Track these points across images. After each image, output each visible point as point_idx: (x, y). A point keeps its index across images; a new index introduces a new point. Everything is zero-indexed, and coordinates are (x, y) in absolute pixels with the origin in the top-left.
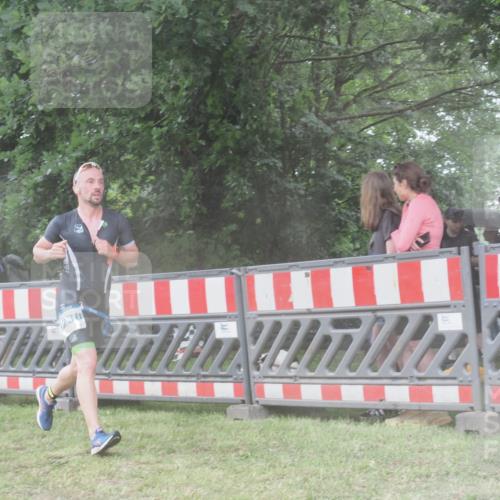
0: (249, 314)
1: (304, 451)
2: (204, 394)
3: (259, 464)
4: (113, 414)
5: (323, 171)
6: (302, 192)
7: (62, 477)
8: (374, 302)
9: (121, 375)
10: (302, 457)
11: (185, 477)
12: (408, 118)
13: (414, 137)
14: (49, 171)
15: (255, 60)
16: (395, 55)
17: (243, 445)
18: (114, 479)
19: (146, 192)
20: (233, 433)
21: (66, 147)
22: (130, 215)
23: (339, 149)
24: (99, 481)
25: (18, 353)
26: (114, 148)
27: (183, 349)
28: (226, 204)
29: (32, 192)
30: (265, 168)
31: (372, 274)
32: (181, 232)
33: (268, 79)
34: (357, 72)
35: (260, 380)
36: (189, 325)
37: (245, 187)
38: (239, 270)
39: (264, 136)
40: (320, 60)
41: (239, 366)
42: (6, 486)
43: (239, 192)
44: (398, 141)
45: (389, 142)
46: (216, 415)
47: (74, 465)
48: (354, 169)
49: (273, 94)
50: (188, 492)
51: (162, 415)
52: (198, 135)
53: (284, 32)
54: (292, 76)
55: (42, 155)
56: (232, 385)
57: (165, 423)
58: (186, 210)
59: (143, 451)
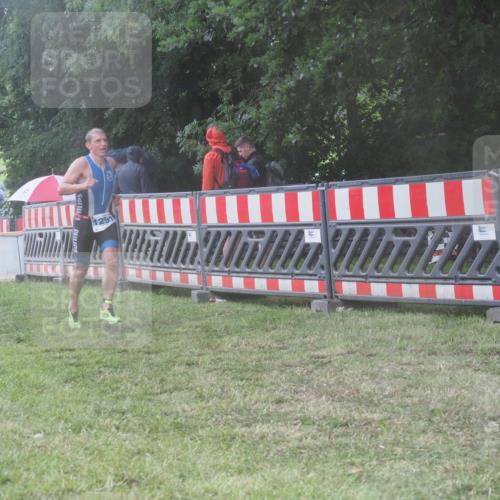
2: (463, 297)
4: (371, 316)
7: (326, 376)
9: (378, 277)
11: (448, 379)
14: (302, 76)
18: (377, 380)
19: (395, 95)
20: (494, 335)
21: (318, 52)
22: (380, 119)
24: (361, 381)
25: (277, 256)
26: (365, 51)
27: (441, 251)
28: (478, 105)
29: (285, 97)
32: (431, 135)
38: (497, 172)
41: (498, 269)
42: (272, 384)
43: (493, 92)
46: (476, 318)
47: (336, 364)
50: (452, 393)
51: (421, 317)
52: (449, 35)
55: (294, 60)
56: (491, 287)
57: (424, 325)
58: (438, 111)
59: (403, 352)
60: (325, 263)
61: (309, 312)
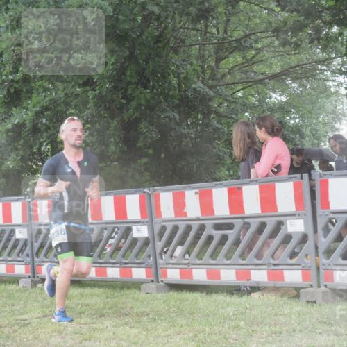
0: (156, 220)
1: (195, 315)
2: (125, 276)
3: (164, 324)
5: (207, 121)
6: (193, 136)
7: (26, 334)
8: (243, 212)
10: (193, 319)
11: (112, 334)
12: (266, 85)
13: (271, 98)
14: (17, 121)
15: (160, 45)
16: (256, 41)
17: (152, 311)
18: (63, 335)
20: (145, 303)
21: (29, 104)
23: (218, 106)
24: (51, 337)
26: (62, 105)
27: (110, 245)
28: (140, 144)
29: (5, 135)
30: (167, 119)
31: (242, 193)
32: (108, 163)
33: (169, 58)
34: (231, 53)
35: (164, 266)
36: (115, 228)
37: (153, 133)
38: (149, 190)
39: (166, 96)
40: (205, 44)
41: (149, 256)
43: (149, 136)
44: (259, 101)
45: (253, 102)
46: (134, 290)
47: (34, 325)
48: (228, 120)
49: (173, 68)
50: (114, 344)
51: (96, 290)
52: (121, 96)
53: (180, 25)
54: (186, 55)
55: (12, 109)
56: (144, 269)
57: (98, 296)
58: (112, 148)
59: (82, 315)
60: (30, 252)
61: (18, 288)
